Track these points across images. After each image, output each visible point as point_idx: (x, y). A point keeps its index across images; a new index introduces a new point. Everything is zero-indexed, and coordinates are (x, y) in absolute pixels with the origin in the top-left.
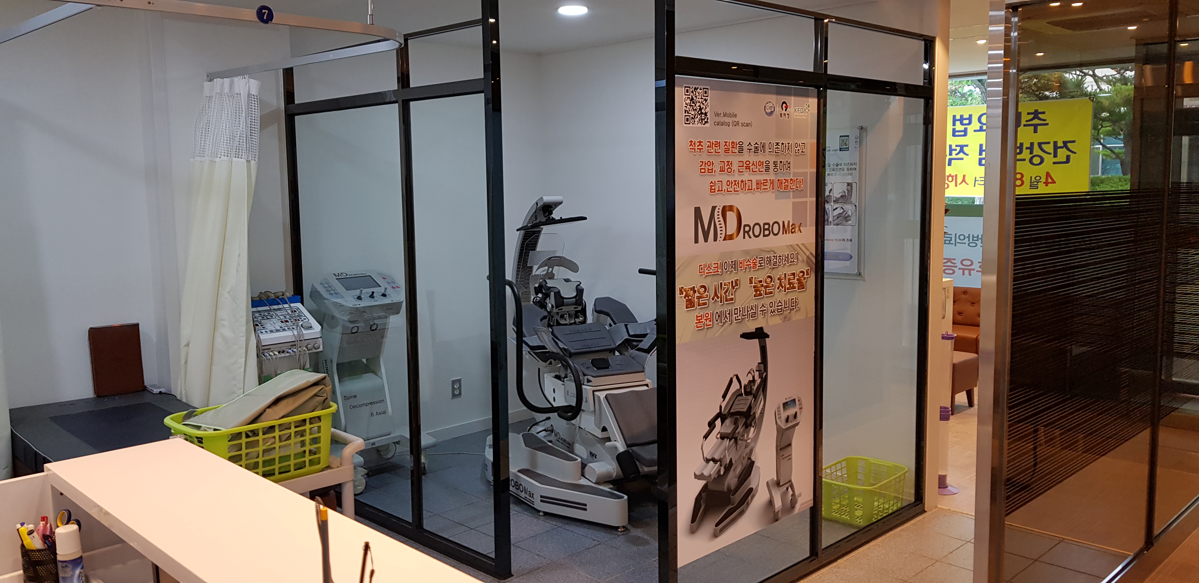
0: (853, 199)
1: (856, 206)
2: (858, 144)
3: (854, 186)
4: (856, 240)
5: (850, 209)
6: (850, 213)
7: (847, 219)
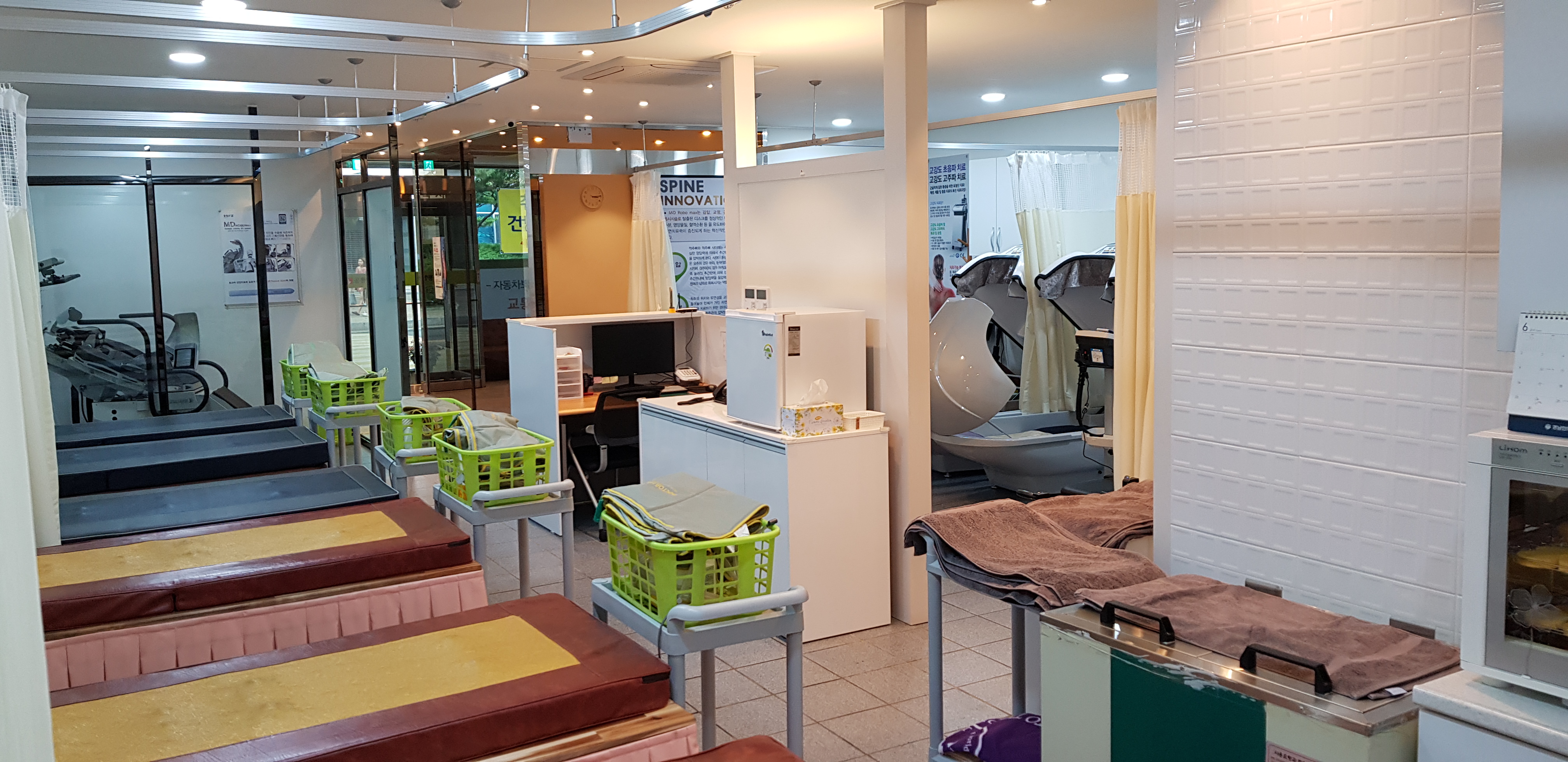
0: (292, 254)
1: (294, 258)
2: (293, 220)
3: (292, 246)
4: (296, 280)
5: (290, 260)
6: (290, 263)
7: (289, 267)
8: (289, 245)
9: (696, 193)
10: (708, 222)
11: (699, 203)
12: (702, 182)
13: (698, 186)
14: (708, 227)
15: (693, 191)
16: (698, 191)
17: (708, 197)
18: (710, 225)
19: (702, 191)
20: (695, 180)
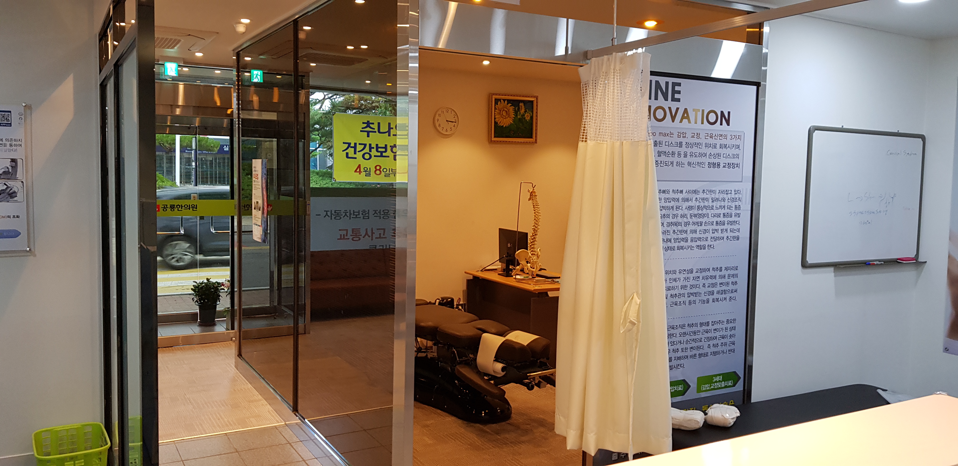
0: (19, 175)
1: (22, 182)
2: (23, 120)
3: (19, 162)
4: (23, 216)
5: (15, 185)
6: (15, 189)
7: (12, 195)
8: (13, 161)
9: (669, 103)
10: (683, 149)
11: (673, 118)
12: (679, 84)
13: (674, 92)
14: (682, 159)
15: (666, 99)
16: (674, 99)
17: (686, 110)
18: (685, 156)
19: (678, 100)
20: (671, 80)
